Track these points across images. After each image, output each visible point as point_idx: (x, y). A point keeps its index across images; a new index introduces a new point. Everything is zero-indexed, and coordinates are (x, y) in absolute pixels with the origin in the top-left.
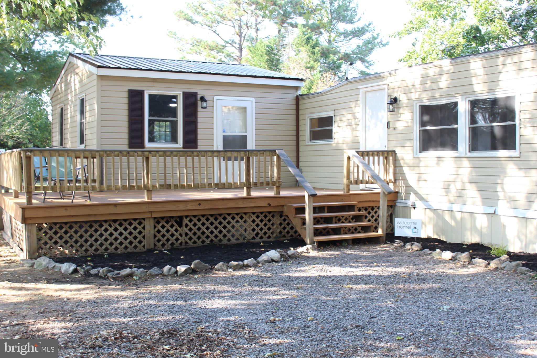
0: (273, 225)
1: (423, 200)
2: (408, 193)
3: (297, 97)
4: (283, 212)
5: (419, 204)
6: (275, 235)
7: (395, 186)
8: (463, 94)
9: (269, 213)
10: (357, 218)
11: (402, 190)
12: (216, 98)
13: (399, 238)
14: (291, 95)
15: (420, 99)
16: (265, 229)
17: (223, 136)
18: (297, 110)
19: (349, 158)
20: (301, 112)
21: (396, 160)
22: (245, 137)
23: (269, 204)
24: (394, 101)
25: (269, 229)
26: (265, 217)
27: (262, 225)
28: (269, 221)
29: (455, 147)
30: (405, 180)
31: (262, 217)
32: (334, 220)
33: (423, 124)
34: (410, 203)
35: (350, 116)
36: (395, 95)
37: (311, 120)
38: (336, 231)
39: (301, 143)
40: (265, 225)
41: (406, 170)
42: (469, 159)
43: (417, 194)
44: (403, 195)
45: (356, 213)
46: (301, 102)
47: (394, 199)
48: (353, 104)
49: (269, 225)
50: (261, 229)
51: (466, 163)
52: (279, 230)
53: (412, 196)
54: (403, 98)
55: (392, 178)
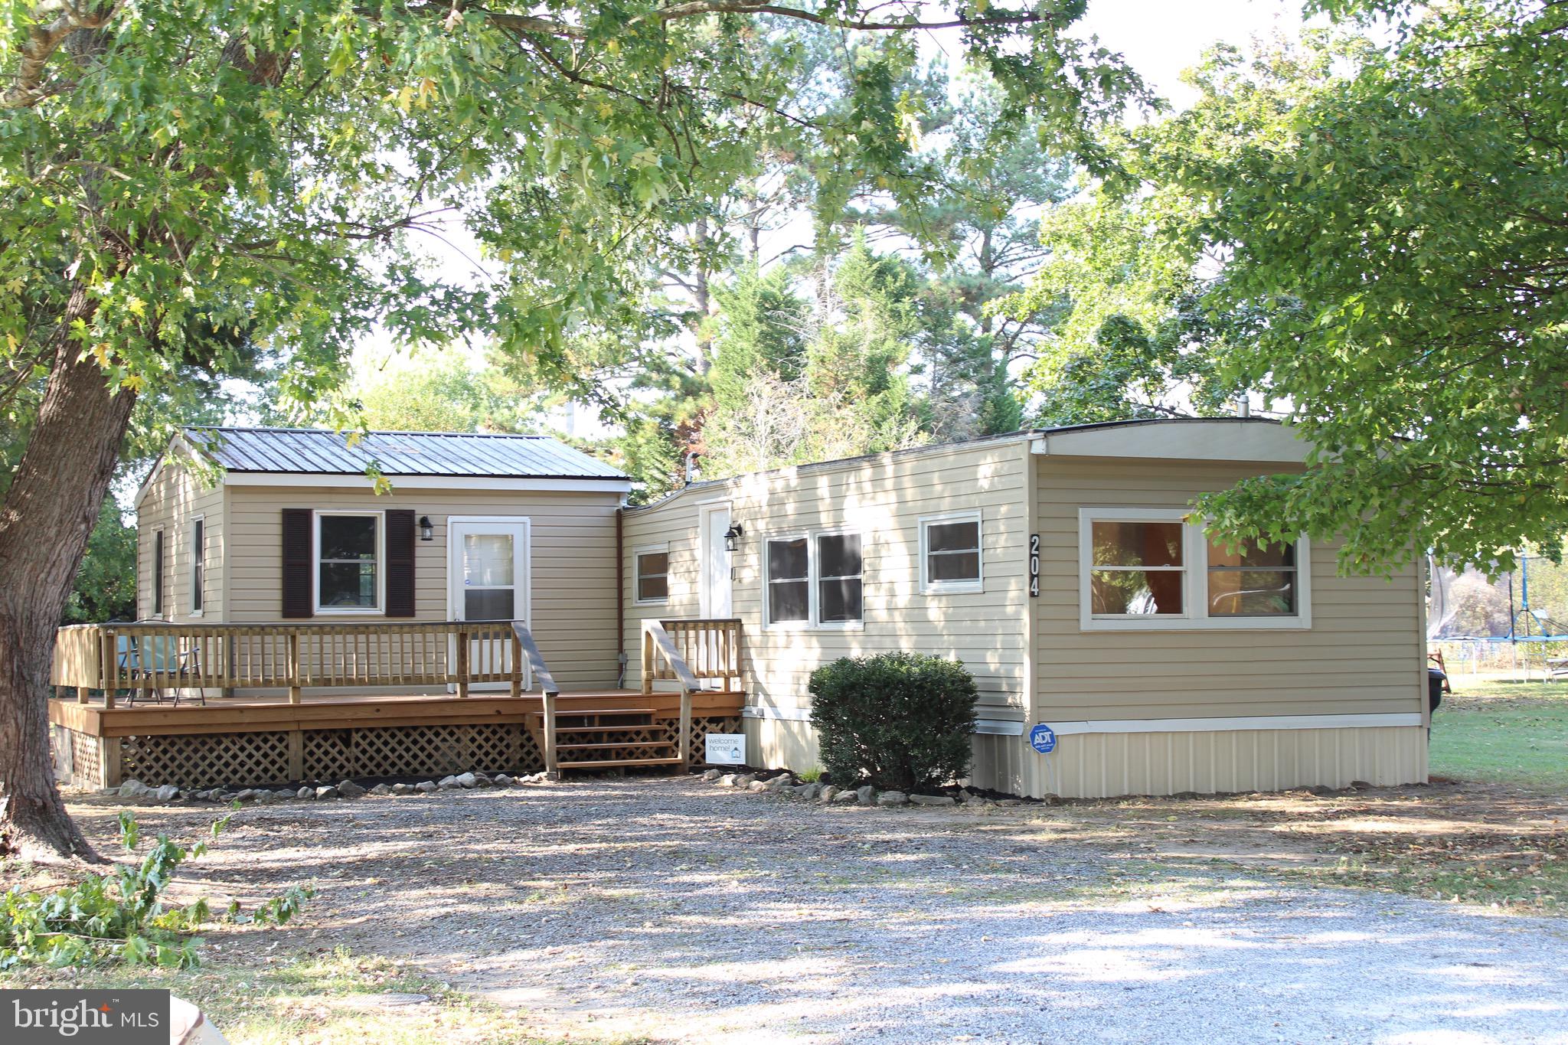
0: (508, 746)
1: (773, 705)
2: (756, 695)
3: (618, 511)
4: (523, 725)
5: (769, 713)
6: (511, 764)
7: (744, 683)
8: (810, 526)
9: (501, 726)
10: (654, 735)
11: (750, 691)
12: (450, 519)
13: (711, 767)
14: (607, 509)
15: (768, 533)
16: (494, 754)
17: (467, 591)
18: (620, 537)
19: (648, 634)
20: (625, 543)
21: (741, 637)
22: (511, 593)
23: (499, 712)
24: (735, 533)
25: (501, 753)
26: (494, 732)
27: (487, 747)
28: (501, 739)
29: (804, 615)
30: (753, 671)
31: (487, 733)
32: (605, 737)
33: (773, 574)
34: (755, 711)
35: (687, 555)
36: (740, 522)
37: (640, 557)
38: (605, 754)
40: (494, 747)
41: (753, 653)
42: (819, 634)
43: (767, 696)
44: (751, 697)
45: (654, 726)
46: (625, 523)
47: (737, 705)
48: (691, 534)
49: (501, 746)
50: (487, 754)
51: (814, 642)
52: (518, 756)
53: (761, 697)
54: (748, 527)
55: (734, 666)
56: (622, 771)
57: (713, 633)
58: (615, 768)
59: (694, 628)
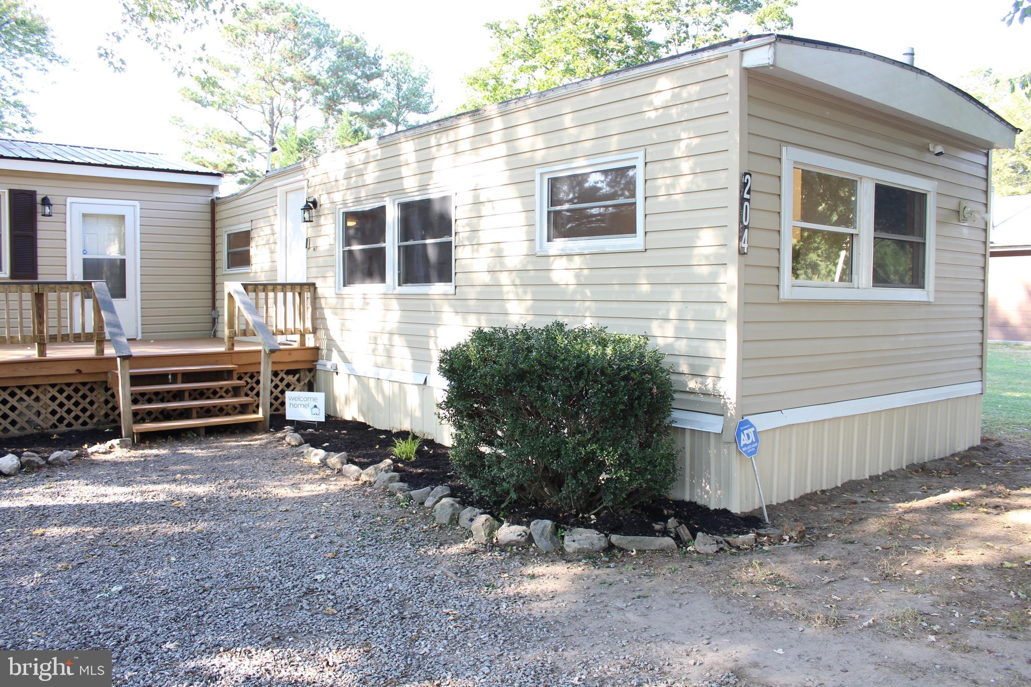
0: (92, 403)
1: (346, 360)
2: (329, 350)
3: (212, 200)
4: (106, 382)
5: (342, 367)
6: (95, 420)
7: (316, 339)
8: (392, 193)
9: (84, 384)
10: (236, 392)
11: (324, 346)
12: (69, 200)
13: (291, 423)
14: (203, 198)
15: (345, 204)
16: (77, 411)
17: (84, 260)
18: (213, 221)
19: (230, 295)
20: (217, 225)
21: (315, 298)
22: (123, 262)
23: (79, 371)
24: (312, 205)
25: (84, 410)
26: (76, 390)
27: (69, 405)
28: (84, 397)
29: (383, 279)
30: (327, 329)
31: (69, 391)
32: (187, 394)
33: (347, 241)
34: (329, 365)
35: (268, 230)
36: (316, 197)
37: (229, 235)
38: (185, 414)
39: (218, 272)
40: (76, 404)
41: (328, 313)
42: (400, 297)
43: (340, 351)
44: (324, 352)
45: (236, 382)
46: (217, 209)
47: (311, 359)
48: (270, 212)
49: (84, 403)
50: (69, 411)
51: (394, 304)
52: (103, 412)
53: (335, 354)
54: (324, 200)
55: (309, 325)
56: (203, 432)
57: (290, 295)
58: (194, 430)
59: (273, 290)
